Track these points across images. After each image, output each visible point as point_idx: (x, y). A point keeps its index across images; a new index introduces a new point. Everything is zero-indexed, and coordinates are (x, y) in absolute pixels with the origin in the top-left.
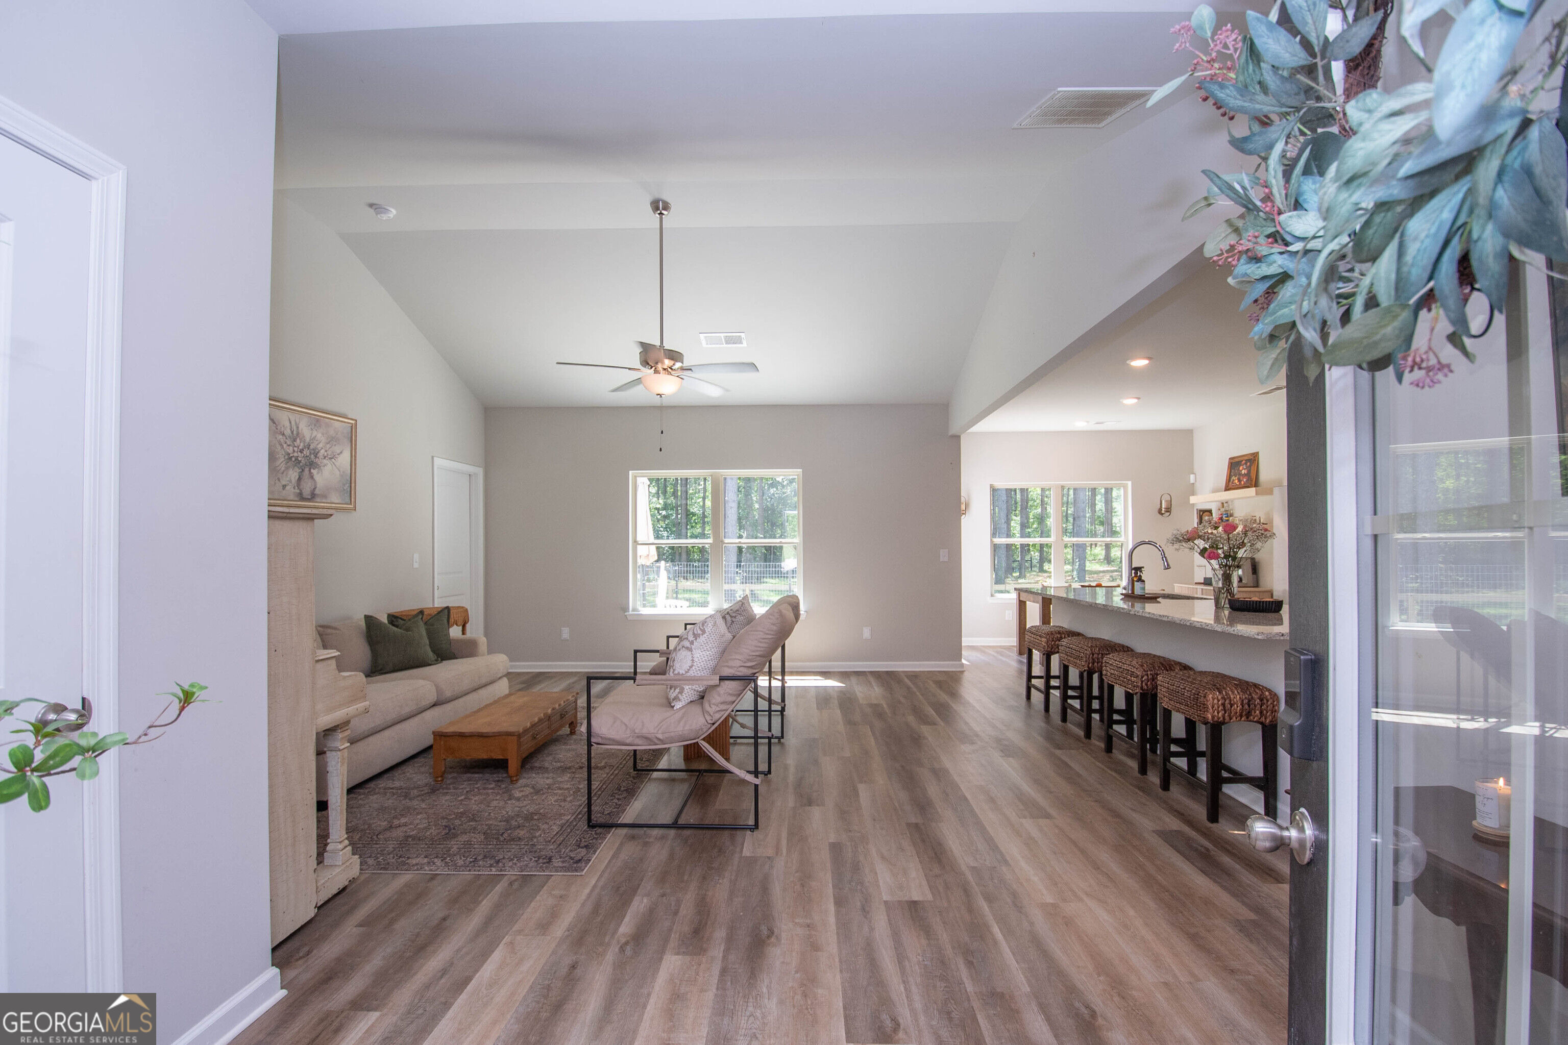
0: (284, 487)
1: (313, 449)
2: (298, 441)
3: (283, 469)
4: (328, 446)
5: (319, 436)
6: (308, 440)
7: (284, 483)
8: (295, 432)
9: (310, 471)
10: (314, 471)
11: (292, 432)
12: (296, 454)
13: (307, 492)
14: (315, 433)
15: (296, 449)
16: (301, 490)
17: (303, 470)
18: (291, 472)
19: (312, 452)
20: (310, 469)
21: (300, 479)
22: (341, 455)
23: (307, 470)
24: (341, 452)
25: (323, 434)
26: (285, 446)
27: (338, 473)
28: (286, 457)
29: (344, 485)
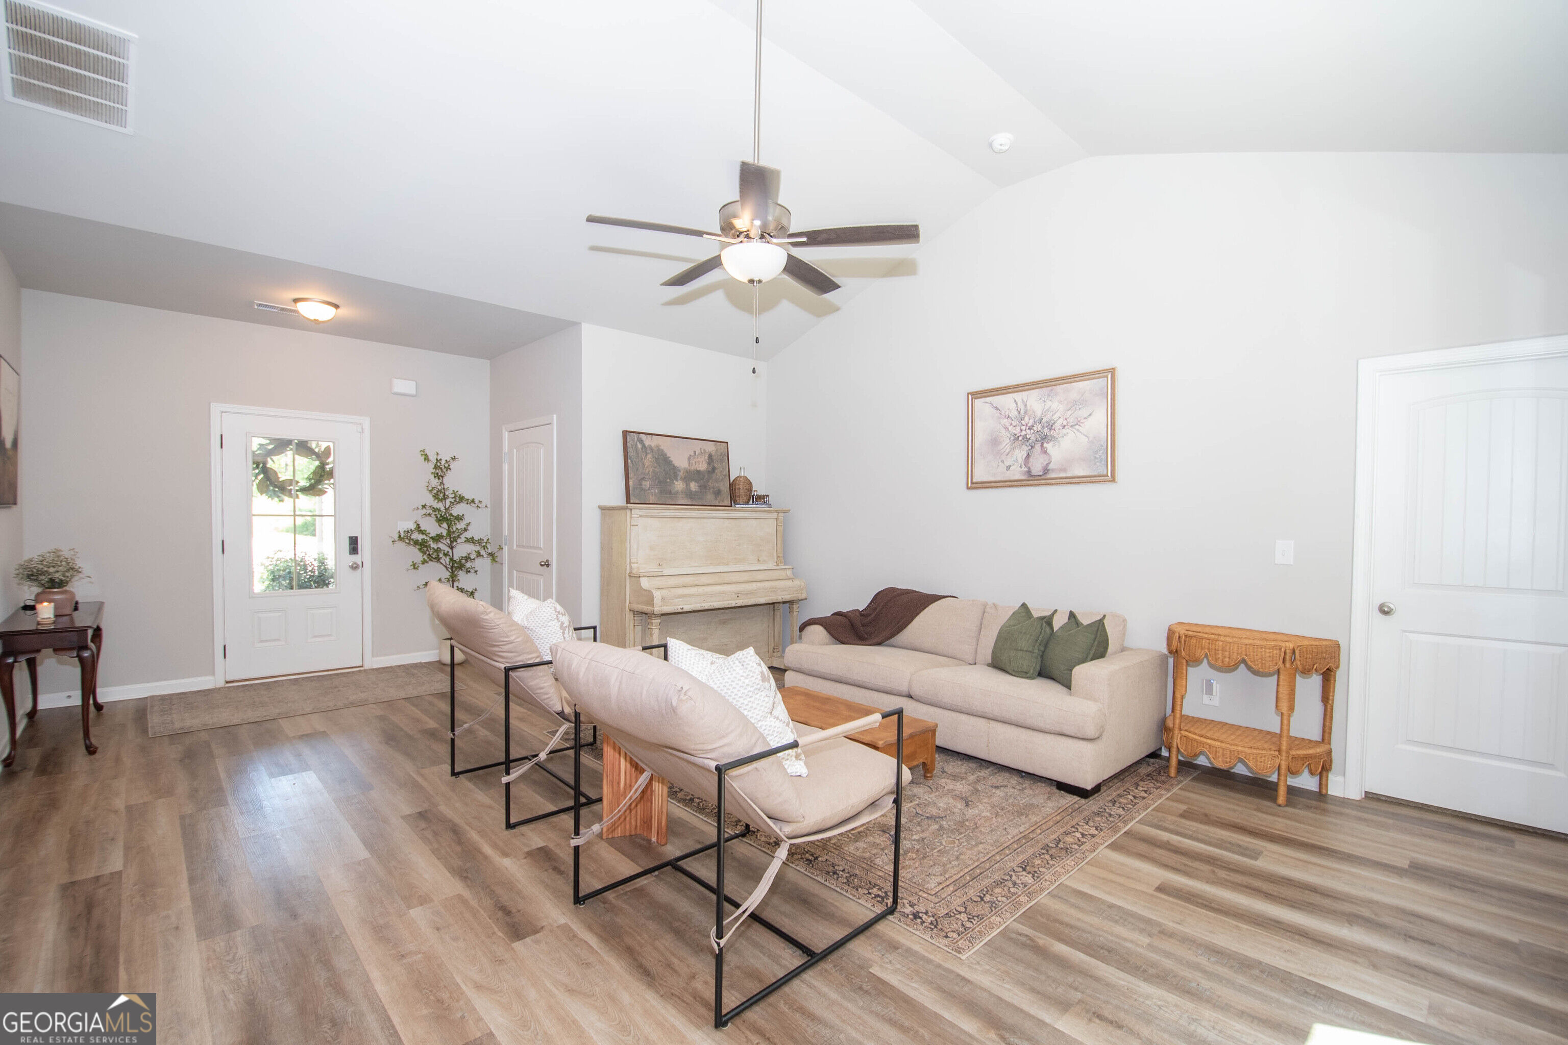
0: (1008, 468)
1: (1047, 422)
2: (1027, 418)
3: (1008, 451)
4: (1069, 413)
5: (1055, 405)
6: (1039, 414)
7: (1008, 464)
8: (1022, 411)
9: (1042, 445)
10: (1048, 446)
11: (1019, 413)
12: (1023, 433)
13: (1037, 469)
14: (1049, 404)
15: (1023, 428)
16: (1029, 468)
17: (1032, 447)
18: (1017, 451)
19: (1045, 425)
20: (1042, 443)
21: (1028, 456)
22: (1090, 418)
23: (1038, 447)
24: (1090, 415)
25: (1061, 402)
26: (1010, 428)
27: (1085, 440)
28: (1012, 438)
29: (1096, 452)
